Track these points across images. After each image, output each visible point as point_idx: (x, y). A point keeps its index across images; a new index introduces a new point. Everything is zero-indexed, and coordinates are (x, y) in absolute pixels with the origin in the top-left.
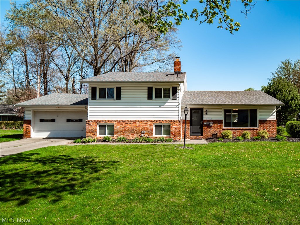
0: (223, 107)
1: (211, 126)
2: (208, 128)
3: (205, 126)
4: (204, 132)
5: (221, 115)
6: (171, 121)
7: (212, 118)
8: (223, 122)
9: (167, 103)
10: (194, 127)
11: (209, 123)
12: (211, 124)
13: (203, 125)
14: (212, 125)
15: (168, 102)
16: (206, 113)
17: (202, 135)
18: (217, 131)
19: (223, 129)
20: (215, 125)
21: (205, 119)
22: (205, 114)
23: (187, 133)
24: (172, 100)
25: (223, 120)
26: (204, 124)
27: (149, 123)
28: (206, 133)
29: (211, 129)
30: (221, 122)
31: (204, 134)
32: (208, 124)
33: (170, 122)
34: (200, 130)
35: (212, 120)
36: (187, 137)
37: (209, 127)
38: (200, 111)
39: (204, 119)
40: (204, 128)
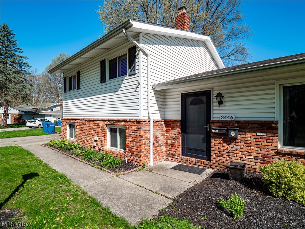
0: (276, 79)
1: (234, 139)
2: (225, 141)
3: (217, 135)
4: (213, 153)
5: (273, 106)
6: (125, 121)
7: (239, 115)
8: (277, 129)
9: (122, 85)
10: (191, 136)
11: (228, 130)
12: (233, 134)
13: (212, 135)
14: (236, 134)
15: (124, 82)
16: (220, 103)
17: (209, 160)
18: (255, 155)
19: (278, 153)
20: (248, 137)
21: (218, 119)
22: (217, 104)
23: (176, 148)
24: (129, 78)
25: (277, 123)
26: (213, 131)
27: (101, 124)
28: (219, 156)
29: (234, 148)
30: (268, 129)
31: (213, 155)
32: (225, 132)
33: (125, 124)
34: (204, 147)
35: (238, 122)
36: (176, 157)
37: (229, 140)
38: (204, 99)
39: (215, 119)
40: (215, 142)
